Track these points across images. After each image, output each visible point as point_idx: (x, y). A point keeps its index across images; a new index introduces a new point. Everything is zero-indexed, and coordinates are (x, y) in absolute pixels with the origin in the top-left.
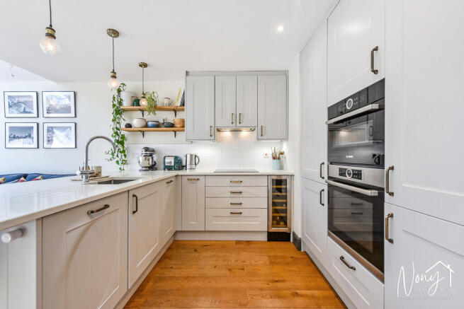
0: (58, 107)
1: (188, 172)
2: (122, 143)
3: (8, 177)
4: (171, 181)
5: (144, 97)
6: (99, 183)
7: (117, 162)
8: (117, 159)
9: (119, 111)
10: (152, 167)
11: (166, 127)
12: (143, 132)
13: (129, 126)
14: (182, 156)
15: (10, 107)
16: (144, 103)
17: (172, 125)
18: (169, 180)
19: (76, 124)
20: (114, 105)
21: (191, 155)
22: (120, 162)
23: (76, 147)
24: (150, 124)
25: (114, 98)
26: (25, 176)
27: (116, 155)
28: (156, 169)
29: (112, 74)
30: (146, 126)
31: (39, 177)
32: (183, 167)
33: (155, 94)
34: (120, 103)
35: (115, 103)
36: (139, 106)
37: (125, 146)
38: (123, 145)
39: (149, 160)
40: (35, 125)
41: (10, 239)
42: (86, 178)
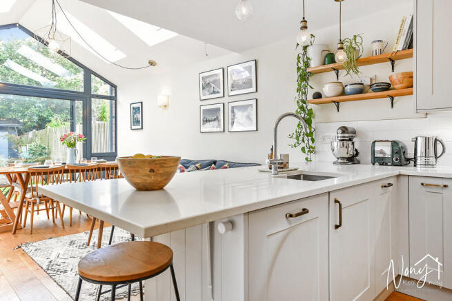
0: (240, 83)
1: (420, 170)
2: (308, 122)
3: (203, 163)
4: (390, 185)
5: (342, 48)
6: (289, 177)
7: (303, 149)
8: (303, 145)
9: (304, 76)
10: (352, 159)
11: (375, 91)
12: (337, 103)
13: (318, 96)
14: (406, 141)
15: (203, 88)
16: (341, 57)
17: (387, 87)
18: (386, 182)
19: (257, 100)
20: (299, 69)
21: (427, 140)
22: (306, 150)
23: (257, 130)
24: (348, 89)
25: (299, 58)
26: (215, 162)
27: (301, 139)
28: (359, 162)
29: (302, 24)
30: (343, 93)
31: (226, 165)
32: (408, 160)
33: (358, 39)
34: (307, 65)
35: (300, 65)
36: (335, 62)
37: (313, 125)
38: (310, 125)
39: (347, 147)
40: (221, 106)
41: (224, 230)
42: (275, 169)
